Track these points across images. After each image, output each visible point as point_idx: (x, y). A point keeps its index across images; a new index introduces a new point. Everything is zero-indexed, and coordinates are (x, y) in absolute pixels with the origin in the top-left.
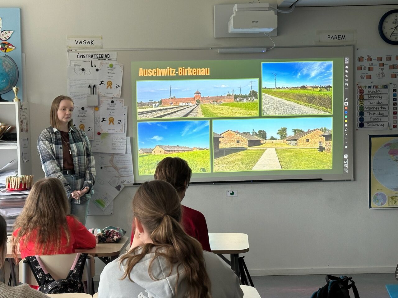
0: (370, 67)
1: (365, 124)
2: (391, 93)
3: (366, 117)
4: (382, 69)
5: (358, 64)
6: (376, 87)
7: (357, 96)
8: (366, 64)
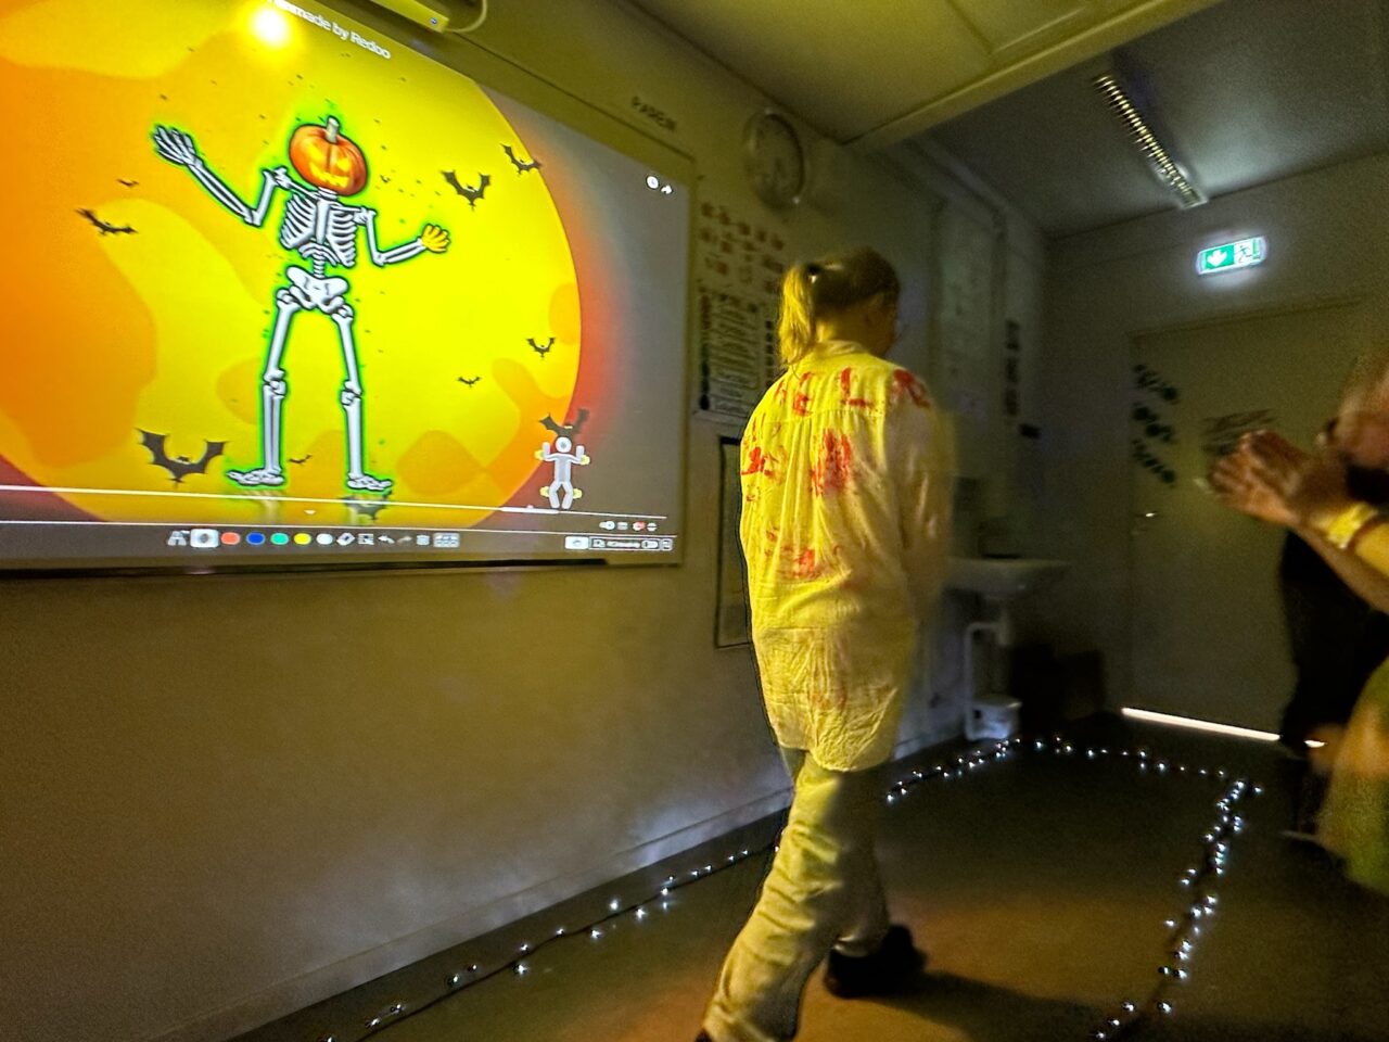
0: (725, 240)
1: (712, 400)
3: (714, 380)
4: (748, 258)
6: (736, 302)
7: (697, 314)
8: (719, 230)
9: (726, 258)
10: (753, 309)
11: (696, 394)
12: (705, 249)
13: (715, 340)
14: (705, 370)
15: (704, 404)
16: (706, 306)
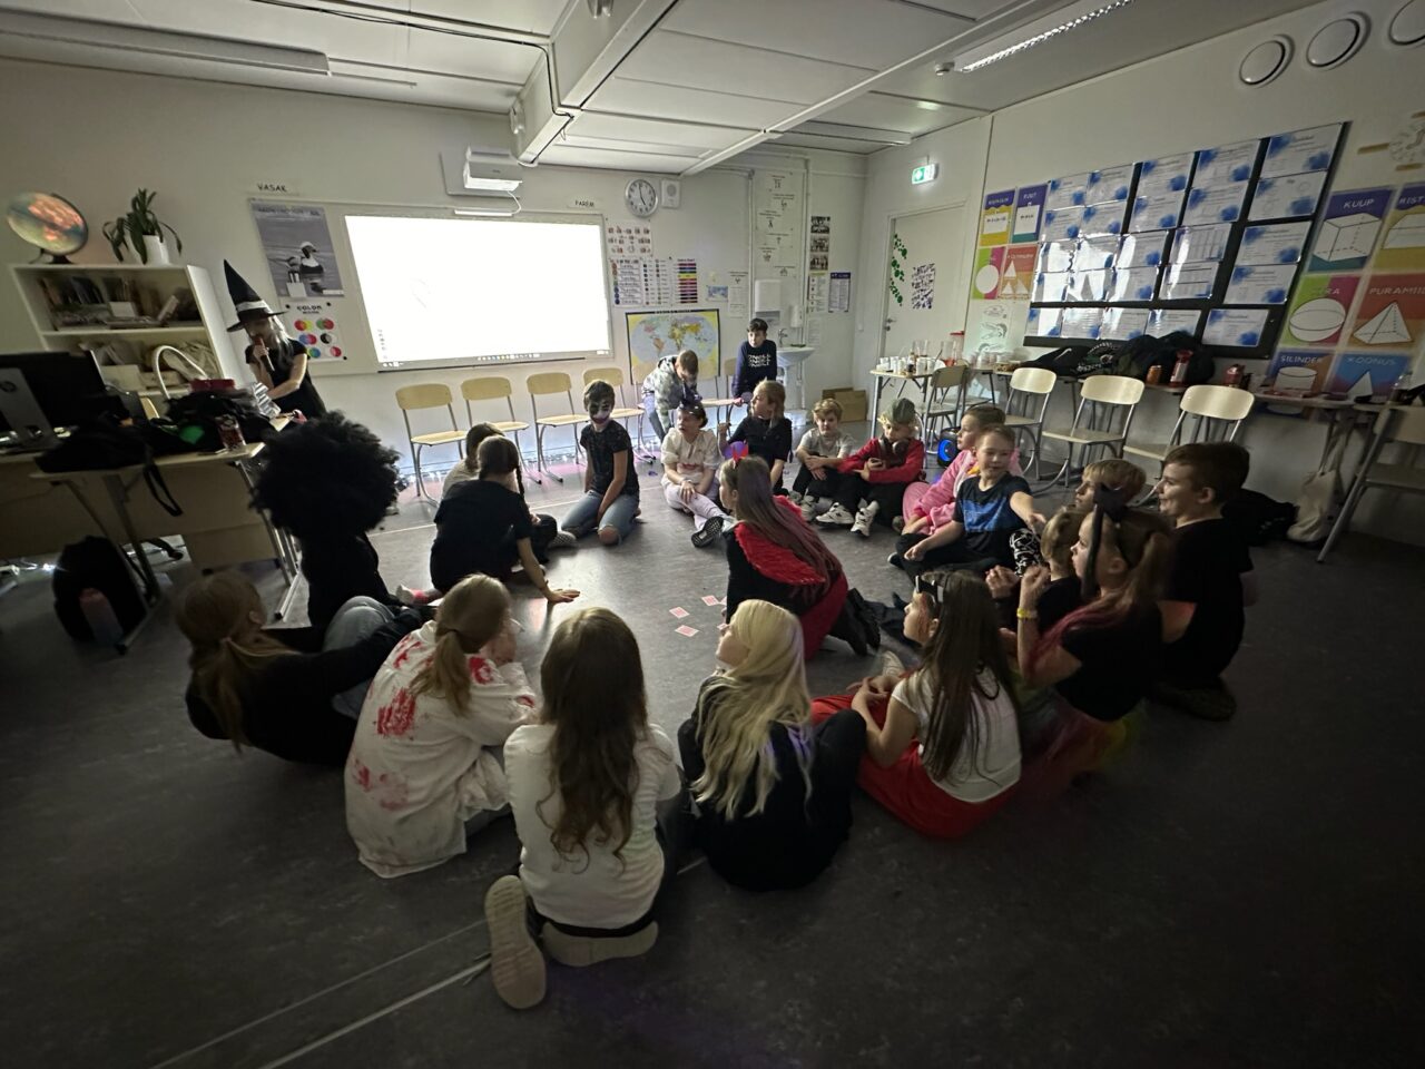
0: (620, 239)
1: (621, 301)
2: (642, 268)
3: (621, 293)
4: (632, 243)
5: (609, 236)
6: (627, 261)
7: (611, 270)
8: (616, 235)
9: (621, 246)
10: (636, 262)
11: (614, 299)
12: (610, 246)
13: (619, 278)
14: (616, 290)
15: (617, 302)
16: (614, 266)
